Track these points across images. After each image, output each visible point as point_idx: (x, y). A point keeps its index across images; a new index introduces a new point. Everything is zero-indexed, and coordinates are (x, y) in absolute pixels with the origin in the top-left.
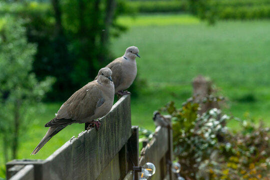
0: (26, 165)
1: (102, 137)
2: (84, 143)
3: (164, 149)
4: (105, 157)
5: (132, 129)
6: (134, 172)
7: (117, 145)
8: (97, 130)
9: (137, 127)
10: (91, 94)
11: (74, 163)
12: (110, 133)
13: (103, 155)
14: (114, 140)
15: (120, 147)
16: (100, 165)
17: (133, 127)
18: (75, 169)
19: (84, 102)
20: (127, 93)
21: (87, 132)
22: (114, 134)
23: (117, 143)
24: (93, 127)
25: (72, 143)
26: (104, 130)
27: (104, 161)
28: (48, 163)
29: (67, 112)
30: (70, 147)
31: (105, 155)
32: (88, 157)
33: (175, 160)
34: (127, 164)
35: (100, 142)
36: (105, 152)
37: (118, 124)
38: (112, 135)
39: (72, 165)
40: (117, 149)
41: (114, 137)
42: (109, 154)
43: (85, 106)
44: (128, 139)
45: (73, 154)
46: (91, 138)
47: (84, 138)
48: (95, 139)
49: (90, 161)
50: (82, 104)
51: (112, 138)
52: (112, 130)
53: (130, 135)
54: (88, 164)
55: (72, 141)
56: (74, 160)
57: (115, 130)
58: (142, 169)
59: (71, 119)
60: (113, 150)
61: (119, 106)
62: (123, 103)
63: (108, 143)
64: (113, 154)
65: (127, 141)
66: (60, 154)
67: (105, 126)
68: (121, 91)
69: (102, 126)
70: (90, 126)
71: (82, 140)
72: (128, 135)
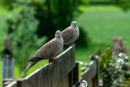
0: (12, 81)
1: (58, 67)
2: (47, 70)
3: (94, 73)
4: (59, 77)
5: (75, 63)
6: (76, 85)
7: (66, 71)
8: (55, 63)
9: (78, 62)
10: (53, 45)
11: (41, 81)
12: (63, 65)
13: (58, 76)
14: (65, 69)
15: (69, 72)
16: (56, 81)
17: (76, 62)
18: (41, 84)
19: (49, 49)
20: (73, 45)
21: (49, 64)
22: (65, 66)
23: (66, 70)
24: (53, 62)
25: (40, 70)
26: (59, 64)
27: (58, 80)
28: (25, 80)
29: (40, 54)
30: (39, 72)
31: (59, 76)
32: (50, 77)
33: (100, 79)
34: (73, 81)
35: (57, 70)
36: (60, 75)
37: (68, 60)
38: (64, 66)
39: (40, 82)
40: (67, 73)
41: (65, 67)
42: (62, 76)
43: (50, 51)
44: (73, 68)
45: (40, 76)
46: (51, 68)
47: (47, 68)
48: (53, 68)
49: (51, 79)
50: (48, 50)
51: (64, 68)
52: (64, 64)
53: (74, 66)
54: (49, 81)
55: (40, 69)
56: (41, 79)
57: (66, 64)
58: (81, 84)
59: (42, 58)
60: (64, 74)
61: (68, 51)
62: (71, 50)
63: (61, 70)
64: (64, 76)
65: (72, 69)
66: (33, 76)
67: (60, 61)
68: (70, 44)
69: (58, 61)
70: (51, 62)
71: (46, 69)
72: (73, 66)
